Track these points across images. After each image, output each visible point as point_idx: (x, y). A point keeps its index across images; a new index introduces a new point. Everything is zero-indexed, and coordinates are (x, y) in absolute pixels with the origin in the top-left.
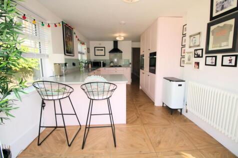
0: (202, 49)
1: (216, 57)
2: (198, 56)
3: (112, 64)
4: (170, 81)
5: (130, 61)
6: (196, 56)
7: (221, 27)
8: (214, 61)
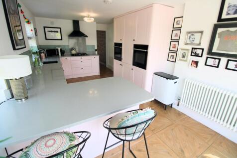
0: (203, 49)
1: (220, 59)
2: (197, 55)
3: (74, 52)
4: (167, 79)
5: (96, 48)
6: (193, 54)
7: (232, 32)
8: (217, 63)
